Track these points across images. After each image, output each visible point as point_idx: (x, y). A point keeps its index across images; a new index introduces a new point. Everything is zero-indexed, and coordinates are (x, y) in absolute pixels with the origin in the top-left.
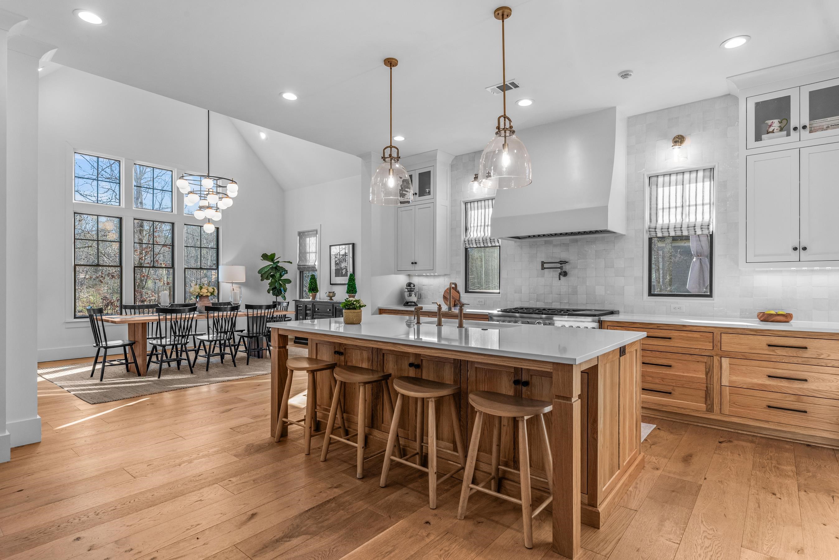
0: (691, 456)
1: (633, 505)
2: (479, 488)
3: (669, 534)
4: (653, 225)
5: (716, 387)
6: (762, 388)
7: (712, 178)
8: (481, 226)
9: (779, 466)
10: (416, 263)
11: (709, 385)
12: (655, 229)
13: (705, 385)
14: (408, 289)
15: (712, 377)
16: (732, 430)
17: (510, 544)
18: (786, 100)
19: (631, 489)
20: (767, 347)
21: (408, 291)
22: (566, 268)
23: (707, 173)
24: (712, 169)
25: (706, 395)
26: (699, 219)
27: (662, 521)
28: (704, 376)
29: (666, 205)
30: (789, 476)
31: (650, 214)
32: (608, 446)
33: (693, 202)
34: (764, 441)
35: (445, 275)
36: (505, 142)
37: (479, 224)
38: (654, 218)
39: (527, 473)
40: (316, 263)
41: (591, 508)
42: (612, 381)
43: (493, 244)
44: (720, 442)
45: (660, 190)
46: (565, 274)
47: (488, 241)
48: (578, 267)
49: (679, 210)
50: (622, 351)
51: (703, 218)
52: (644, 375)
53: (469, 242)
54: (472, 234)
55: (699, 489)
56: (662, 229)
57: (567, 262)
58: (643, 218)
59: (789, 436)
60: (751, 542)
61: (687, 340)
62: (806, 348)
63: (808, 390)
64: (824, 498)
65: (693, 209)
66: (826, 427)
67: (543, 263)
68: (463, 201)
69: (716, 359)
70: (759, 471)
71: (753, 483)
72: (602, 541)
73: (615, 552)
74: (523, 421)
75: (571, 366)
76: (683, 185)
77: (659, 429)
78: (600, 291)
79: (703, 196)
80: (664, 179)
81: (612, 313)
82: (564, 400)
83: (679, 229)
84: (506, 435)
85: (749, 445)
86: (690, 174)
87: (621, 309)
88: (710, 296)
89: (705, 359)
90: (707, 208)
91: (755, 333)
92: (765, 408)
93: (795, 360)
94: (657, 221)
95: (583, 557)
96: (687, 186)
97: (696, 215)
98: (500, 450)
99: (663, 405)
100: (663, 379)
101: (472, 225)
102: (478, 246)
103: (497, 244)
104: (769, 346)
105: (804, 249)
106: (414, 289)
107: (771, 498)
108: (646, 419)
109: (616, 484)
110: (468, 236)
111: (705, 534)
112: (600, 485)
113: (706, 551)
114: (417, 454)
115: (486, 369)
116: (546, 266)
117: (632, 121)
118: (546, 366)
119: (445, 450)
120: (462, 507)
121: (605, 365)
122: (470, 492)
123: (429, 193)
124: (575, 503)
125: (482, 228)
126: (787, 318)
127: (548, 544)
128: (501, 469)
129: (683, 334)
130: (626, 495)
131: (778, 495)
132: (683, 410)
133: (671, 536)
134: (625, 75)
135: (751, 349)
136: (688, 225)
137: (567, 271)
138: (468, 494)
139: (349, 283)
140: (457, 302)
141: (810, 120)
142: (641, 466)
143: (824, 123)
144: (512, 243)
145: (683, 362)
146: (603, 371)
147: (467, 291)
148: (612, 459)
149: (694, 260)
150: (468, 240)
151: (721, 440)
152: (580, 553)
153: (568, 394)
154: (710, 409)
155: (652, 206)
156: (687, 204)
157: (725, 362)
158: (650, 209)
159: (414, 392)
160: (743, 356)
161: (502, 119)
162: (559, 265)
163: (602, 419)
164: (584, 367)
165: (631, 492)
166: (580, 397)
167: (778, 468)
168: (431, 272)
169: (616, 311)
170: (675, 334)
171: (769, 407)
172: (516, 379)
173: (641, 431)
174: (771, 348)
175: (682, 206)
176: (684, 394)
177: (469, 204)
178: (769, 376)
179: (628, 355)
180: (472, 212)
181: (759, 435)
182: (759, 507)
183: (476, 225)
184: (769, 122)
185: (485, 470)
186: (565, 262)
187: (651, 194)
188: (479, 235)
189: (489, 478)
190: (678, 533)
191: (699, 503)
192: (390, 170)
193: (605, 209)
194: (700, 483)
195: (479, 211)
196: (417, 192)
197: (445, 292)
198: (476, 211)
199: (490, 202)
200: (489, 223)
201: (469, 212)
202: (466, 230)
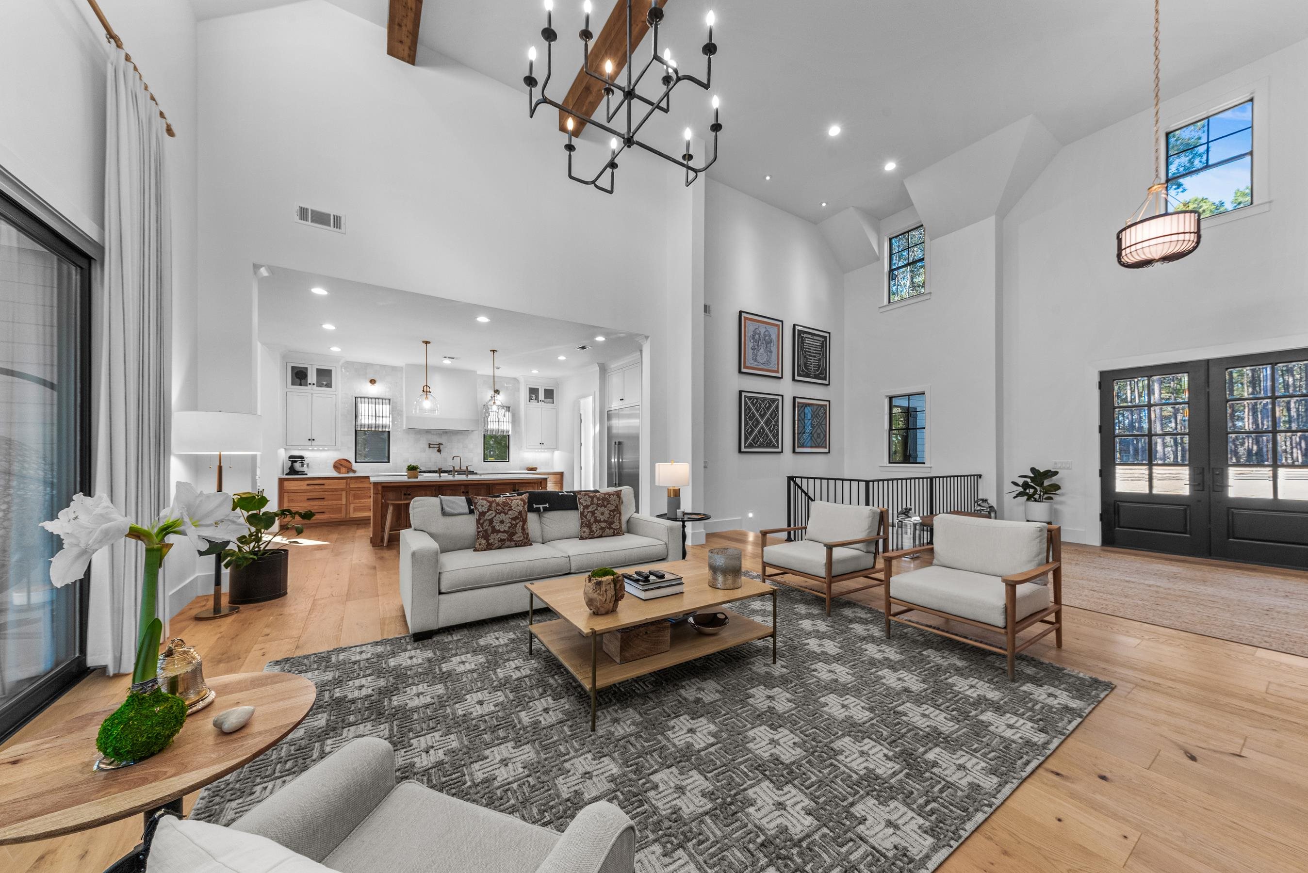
7: (509, 411)
8: (372, 416)
10: (314, 440)
22: (442, 448)
24: (509, 407)
29: (492, 421)
35: (336, 450)
43: (384, 430)
46: (440, 451)
47: (380, 427)
48: (448, 447)
49: (498, 424)
53: (360, 426)
54: (362, 420)
56: (490, 431)
65: (503, 424)
68: (354, 396)
88: (508, 461)
94: (488, 428)
97: (504, 427)
101: (363, 414)
102: (370, 429)
103: (387, 430)
110: (359, 421)
116: (429, 446)
123: (328, 386)
125: (374, 418)
136: (501, 431)
141: (544, 399)
143: (550, 401)
147: (356, 462)
150: (358, 424)
155: (486, 420)
162: (437, 446)
177: (359, 399)
180: (362, 405)
183: (367, 414)
184: (532, 396)
186: (442, 445)
188: (370, 422)
195: (370, 405)
196: (315, 383)
197: (336, 462)
198: (367, 405)
199: (381, 400)
200: (381, 415)
201: (359, 405)
202: (356, 417)
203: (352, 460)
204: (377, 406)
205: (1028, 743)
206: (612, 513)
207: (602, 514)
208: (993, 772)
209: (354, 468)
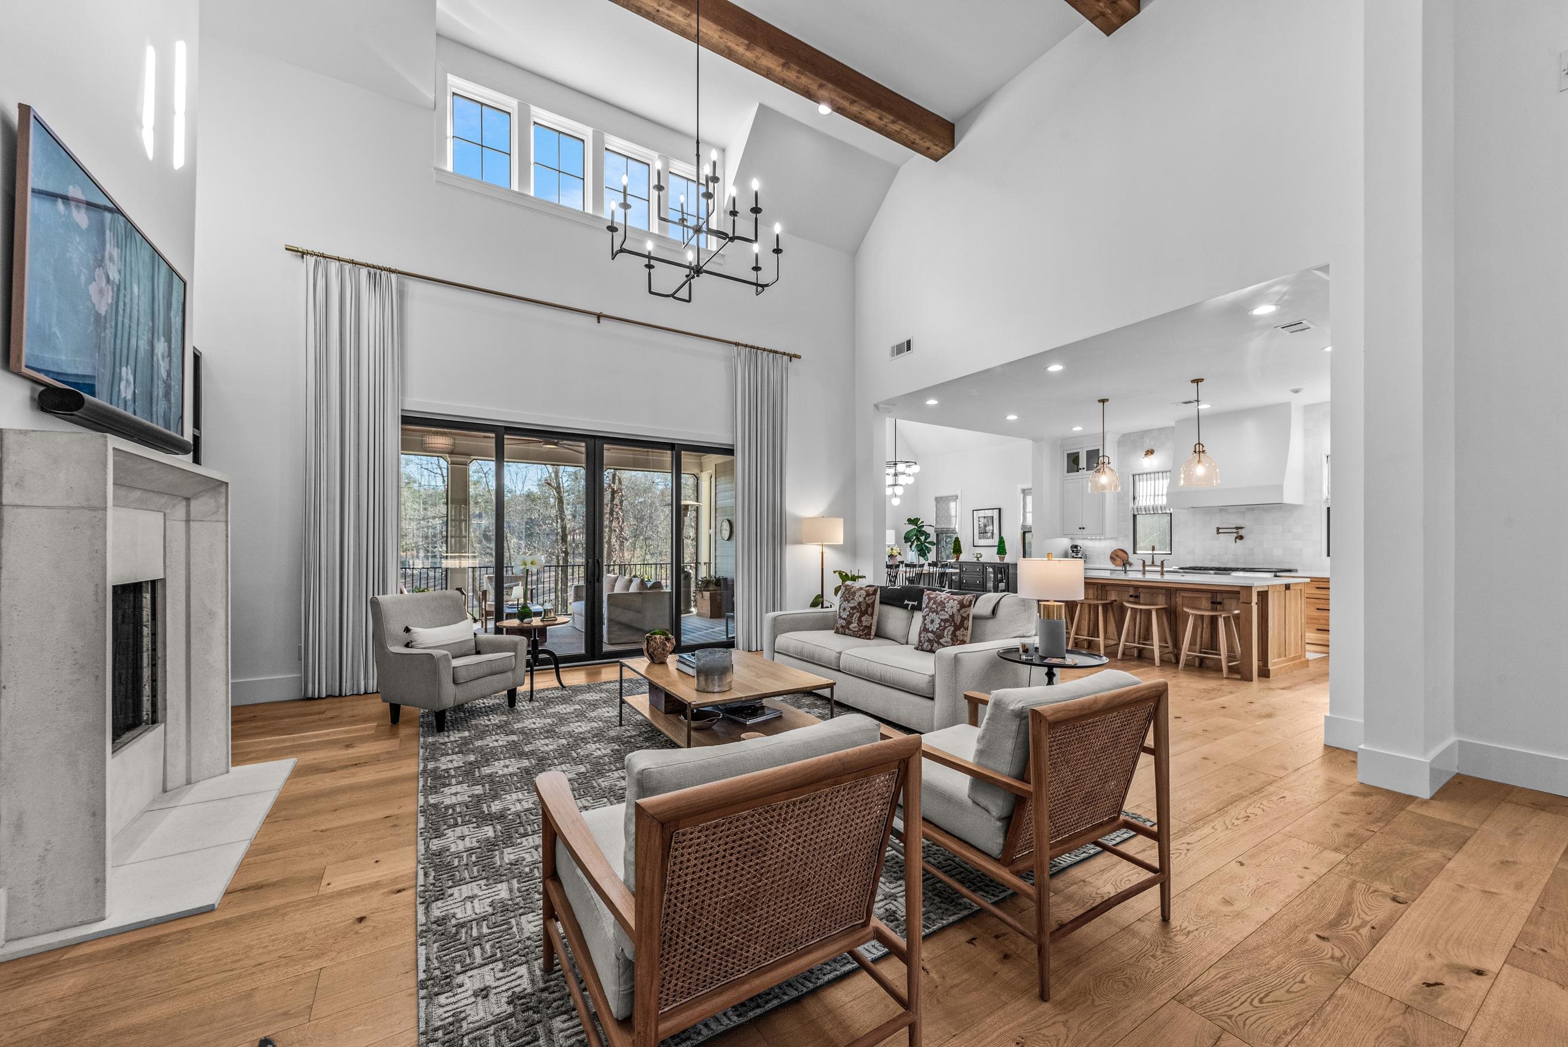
8: (1151, 495)
10: (1082, 528)
21: (1073, 552)
22: (1242, 532)
35: (1112, 538)
37: (1149, 494)
40: (957, 527)
43: (1164, 512)
46: (1241, 538)
47: (1159, 508)
48: (1253, 532)
50: (1287, 587)
53: (1137, 509)
54: (1140, 502)
57: (1243, 528)
58: (1321, 490)
67: (1218, 529)
68: (1131, 474)
75: (1251, 589)
78: (1278, 552)
81: (1290, 571)
82: (1246, 605)
87: (1296, 571)
101: (1141, 495)
102: (1148, 512)
103: (1168, 512)
106: (1081, 551)
110: (1137, 504)
116: (1220, 531)
121: (1275, 591)
125: (1152, 497)
134: (1295, 391)
137: (1243, 535)
139: (997, 544)
140: (1125, 562)
144: (1184, 512)
147: (1135, 553)
150: (1136, 507)
153: (1248, 602)
162: (1234, 531)
164: (1261, 589)
166: (1257, 604)
168: (1100, 535)
172: (1213, 598)
177: (1137, 477)
179: (1293, 591)
180: (1141, 483)
183: (1145, 495)
186: (1241, 528)
188: (1148, 504)
193: (1280, 488)
195: (1149, 482)
196: (1086, 466)
197: (1112, 553)
198: (1145, 482)
199: (1160, 474)
200: (1160, 493)
201: (1137, 484)
202: (1134, 498)
203: (1130, 551)
204: (1157, 481)
205: (441, 896)
206: (943, 624)
207: (932, 621)
208: (439, 854)
209: (1131, 560)
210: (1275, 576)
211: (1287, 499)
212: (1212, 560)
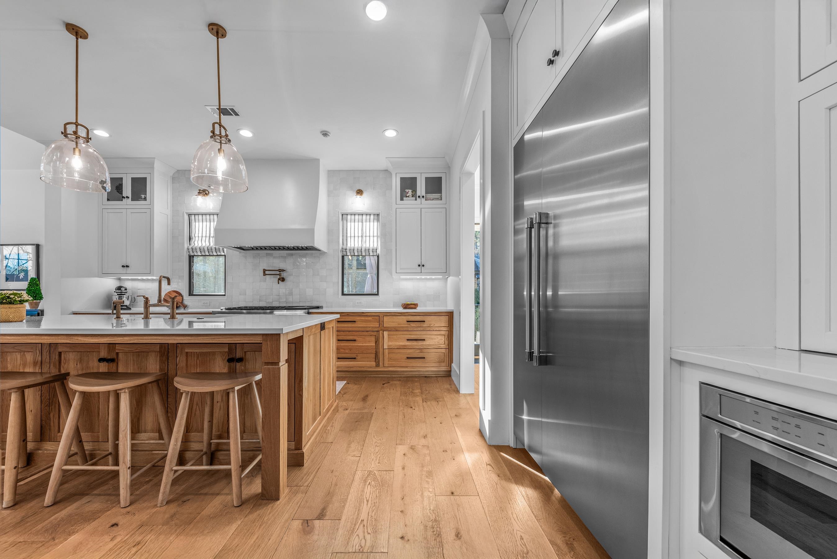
0: (367, 396)
1: (330, 439)
2: (187, 468)
3: (354, 452)
4: (345, 247)
5: (381, 350)
6: (404, 347)
7: (378, 220)
8: (206, 236)
9: (413, 391)
10: (127, 266)
11: (377, 350)
12: (346, 249)
13: (375, 350)
14: (117, 292)
15: (378, 344)
16: (390, 376)
17: (218, 510)
18: (415, 179)
19: (329, 428)
20: (407, 323)
21: (118, 294)
22: (284, 275)
23: (376, 217)
24: (378, 215)
25: (376, 356)
26: (371, 246)
27: (349, 444)
28: (375, 345)
29: (353, 235)
30: (418, 396)
31: (343, 240)
32: (312, 399)
33: (368, 235)
34: (405, 379)
36: (221, 147)
37: (204, 235)
38: (345, 243)
39: (237, 439)
41: (297, 452)
42: (315, 350)
43: (219, 254)
44: (383, 384)
45: (349, 224)
46: (283, 280)
47: (214, 250)
48: (293, 275)
49: (360, 238)
50: (323, 326)
51: (373, 245)
52: (338, 349)
53: (193, 250)
54: (196, 243)
55: (372, 416)
56: (350, 250)
57: (284, 271)
58: (339, 242)
59: (417, 373)
60: (401, 440)
61: (365, 322)
62: (424, 321)
63: (425, 345)
64: (434, 403)
65: (368, 238)
66: (434, 365)
67: (264, 271)
68: (186, 213)
69: (381, 332)
70: (404, 396)
71: (401, 404)
72: (305, 475)
73: (315, 479)
74: (234, 392)
75: (279, 335)
76: (362, 222)
77: (348, 383)
78: (309, 292)
79: (374, 231)
80: (351, 217)
81: (318, 308)
82: (272, 365)
83: (360, 251)
84: (220, 410)
85: (398, 382)
86: (366, 216)
87: (324, 305)
88: (378, 294)
89: (375, 333)
90: (375, 238)
91: (400, 315)
92: (406, 359)
93: (419, 329)
94: (347, 245)
95: (288, 494)
96: (364, 223)
97: (370, 243)
98: (212, 426)
99: (351, 367)
100: (350, 349)
101: (196, 235)
102: (203, 254)
103: (223, 254)
104: (408, 321)
105: (423, 266)
106: (126, 292)
107: (410, 410)
108: (339, 379)
109: (318, 427)
110: (192, 244)
111: (376, 444)
112: (304, 430)
113: (376, 455)
114: (110, 454)
115: (198, 353)
116: (267, 272)
117: (331, 173)
118: (257, 338)
119: (147, 442)
120: (164, 493)
121: (309, 336)
122: (174, 475)
123: (145, 199)
124: (282, 451)
125: (207, 239)
126: (415, 306)
127: (257, 495)
128: (214, 442)
129: (363, 318)
130: (325, 433)
131: (413, 408)
132: (362, 368)
133: (355, 453)
134: (325, 134)
135: (399, 325)
136: (365, 249)
137: (284, 277)
138: (172, 477)
139: (29, 287)
140: (180, 304)
141: (426, 194)
142: (336, 410)
143: (431, 197)
144: (237, 253)
145: (362, 336)
146: (307, 341)
147: (191, 294)
148: (314, 409)
149: (369, 276)
150: (192, 248)
151: (384, 382)
152: (286, 491)
153: (276, 359)
154: (378, 365)
155: (344, 234)
156: (365, 235)
157: (386, 333)
158: (343, 236)
159: (97, 386)
160: (395, 329)
161: (217, 126)
162: (278, 273)
163: (307, 378)
164: (291, 337)
165: (329, 430)
166: (287, 361)
167: (413, 392)
169: (320, 307)
170: (358, 319)
171: (408, 358)
172: (230, 357)
173: (336, 387)
174: (409, 323)
175: (362, 236)
176: (363, 358)
177: (193, 216)
178: (408, 340)
179: (326, 330)
180: (196, 223)
181: (403, 376)
182: (404, 417)
183: (200, 235)
184: (407, 190)
185: (196, 449)
186: (283, 270)
187: (343, 226)
188: (204, 244)
189: (200, 455)
190: (359, 449)
191: (372, 424)
192: (74, 149)
193: (311, 232)
194: (372, 412)
195: (205, 223)
196: (130, 196)
198: (200, 223)
201: (193, 224)
202: (190, 239)
203: (185, 293)
204: (212, 223)
209: (186, 302)
210: (309, 313)
211: (317, 245)
212: (260, 301)
